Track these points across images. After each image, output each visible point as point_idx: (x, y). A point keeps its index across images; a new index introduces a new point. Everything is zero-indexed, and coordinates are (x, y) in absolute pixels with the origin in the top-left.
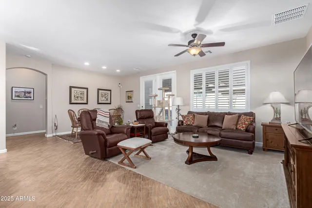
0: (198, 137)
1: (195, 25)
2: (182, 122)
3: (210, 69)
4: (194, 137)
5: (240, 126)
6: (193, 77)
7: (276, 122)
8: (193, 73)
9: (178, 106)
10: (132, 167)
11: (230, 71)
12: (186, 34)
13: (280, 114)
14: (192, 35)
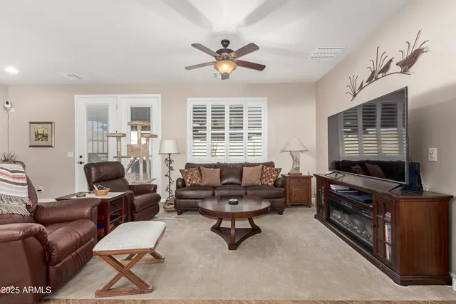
0: (236, 203)
1: (239, 26)
2: (183, 181)
3: (218, 101)
4: (230, 203)
5: (266, 181)
6: (192, 110)
7: (296, 172)
8: (192, 102)
9: (170, 155)
10: (142, 292)
11: (244, 106)
12: (215, 35)
13: (299, 163)
14: (223, 42)
